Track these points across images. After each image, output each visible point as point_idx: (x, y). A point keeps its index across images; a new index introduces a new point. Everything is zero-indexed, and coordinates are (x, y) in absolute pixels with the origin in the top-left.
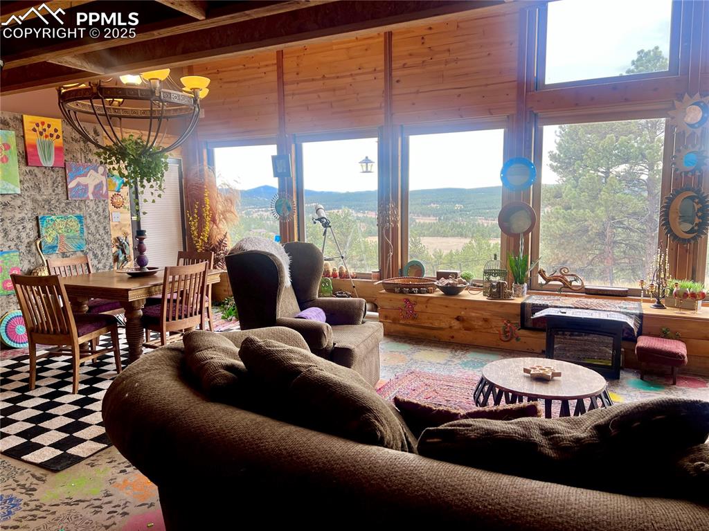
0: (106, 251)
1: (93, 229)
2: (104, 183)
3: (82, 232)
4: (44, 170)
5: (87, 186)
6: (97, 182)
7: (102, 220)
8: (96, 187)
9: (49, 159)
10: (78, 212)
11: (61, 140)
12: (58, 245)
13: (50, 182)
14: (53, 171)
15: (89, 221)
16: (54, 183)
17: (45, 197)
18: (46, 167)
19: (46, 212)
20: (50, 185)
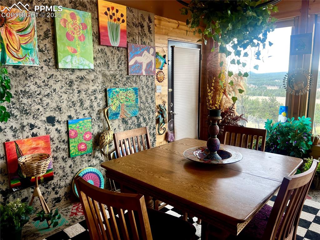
0: (151, 116)
1: (144, 99)
2: (153, 62)
3: (137, 102)
4: (112, 49)
5: (141, 64)
6: (149, 61)
7: (150, 92)
8: (148, 65)
9: (116, 40)
10: (134, 85)
11: (125, 24)
12: (120, 112)
13: (116, 60)
14: (119, 50)
15: (141, 93)
16: (119, 61)
17: (112, 72)
18: (113, 47)
19: (113, 85)
20: (116, 62)
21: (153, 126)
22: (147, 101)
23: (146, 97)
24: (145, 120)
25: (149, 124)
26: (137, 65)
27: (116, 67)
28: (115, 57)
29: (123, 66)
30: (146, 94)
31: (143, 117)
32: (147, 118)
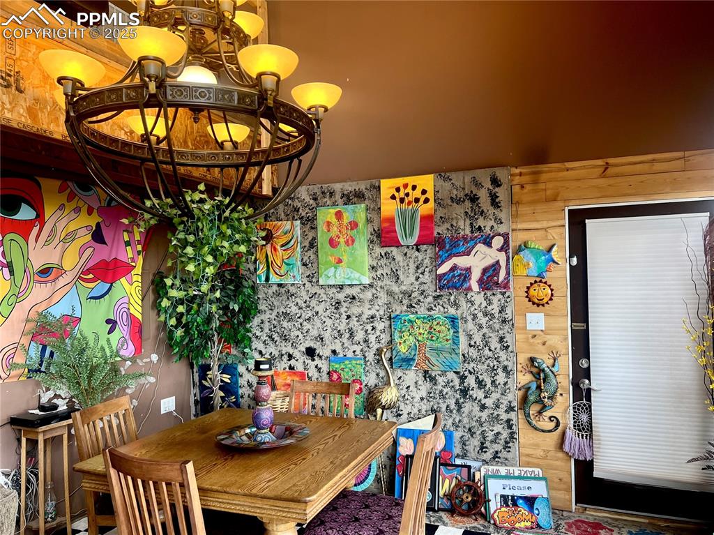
1: (477, 338)
2: (503, 264)
3: (456, 342)
6: (489, 262)
7: (497, 326)
8: (485, 271)
10: (452, 311)
11: (431, 204)
12: (416, 358)
14: (418, 250)
15: (471, 325)
16: (418, 268)
17: (404, 288)
18: (408, 247)
19: (405, 308)
20: (412, 270)
21: (506, 402)
22: (487, 344)
23: (484, 335)
24: (481, 384)
25: (495, 396)
26: (457, 273)
27: (412, 279)
28: (412, 261)
29: (426, 277)
30: (485, 330)
31: (477, 378)
32: (488, 381)
